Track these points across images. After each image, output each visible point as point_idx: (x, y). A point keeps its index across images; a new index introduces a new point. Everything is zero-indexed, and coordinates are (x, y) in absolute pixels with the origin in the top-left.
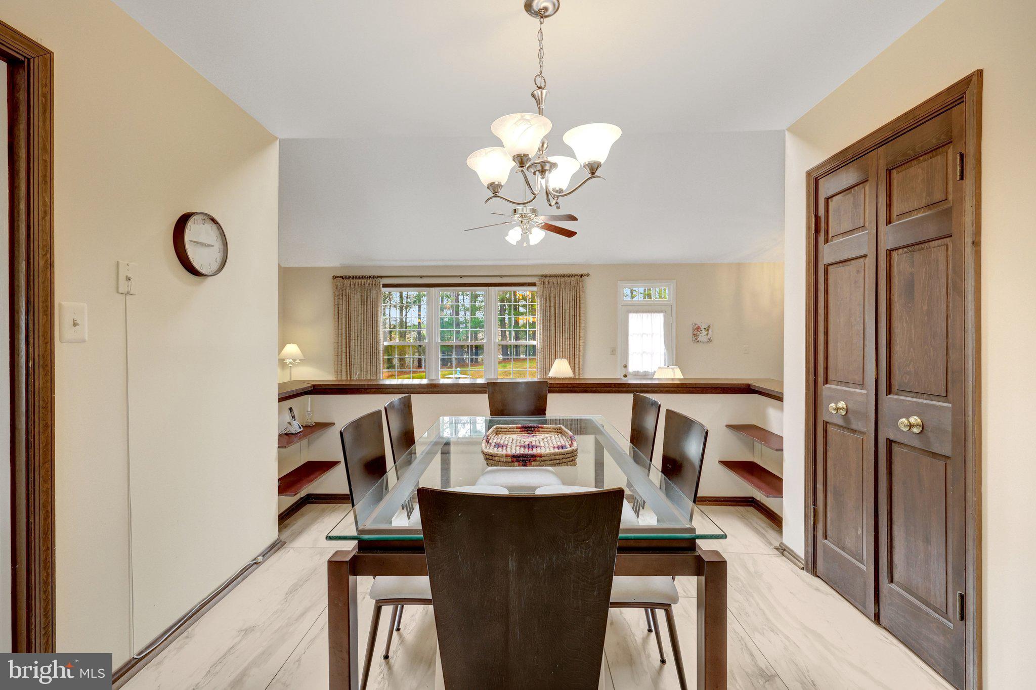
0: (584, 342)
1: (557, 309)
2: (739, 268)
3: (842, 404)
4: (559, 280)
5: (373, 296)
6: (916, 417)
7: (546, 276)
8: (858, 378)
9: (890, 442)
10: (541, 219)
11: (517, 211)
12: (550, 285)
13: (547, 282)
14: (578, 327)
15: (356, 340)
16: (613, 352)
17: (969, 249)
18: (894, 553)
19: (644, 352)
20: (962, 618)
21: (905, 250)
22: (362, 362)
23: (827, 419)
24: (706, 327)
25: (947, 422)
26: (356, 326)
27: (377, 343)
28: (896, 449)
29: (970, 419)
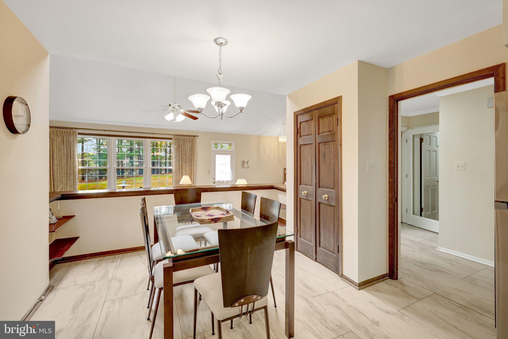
0: (196, 168)
1: (183, 151)
2: (259, 137)
3: (305, 192)
4: (184, 138)
5: (71, 139)
6: (326, 195)
7: (177, 135)
8: (310, 183)
9: (319, 203)
10: (182, 111)
11: (171, 105)
12: (179, 139)
13: (178, 138)
14: (193, 160)
15: (58, 166)
16: (209, 172)
17: (339, 146)
18: (320, 238)
19: (222, 172)
20: (338, 252)
21: (323, 143)
22: (63, 179)
23: (301, 197)
24: (247, 161)
25: (334, 195)
26: (58, 157)
27: (74, 167)
28: (321, 205)
29: (340, 194)
